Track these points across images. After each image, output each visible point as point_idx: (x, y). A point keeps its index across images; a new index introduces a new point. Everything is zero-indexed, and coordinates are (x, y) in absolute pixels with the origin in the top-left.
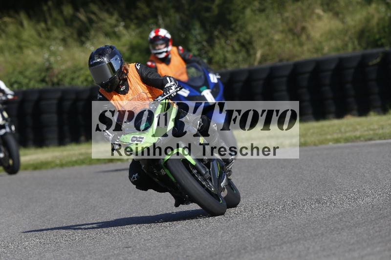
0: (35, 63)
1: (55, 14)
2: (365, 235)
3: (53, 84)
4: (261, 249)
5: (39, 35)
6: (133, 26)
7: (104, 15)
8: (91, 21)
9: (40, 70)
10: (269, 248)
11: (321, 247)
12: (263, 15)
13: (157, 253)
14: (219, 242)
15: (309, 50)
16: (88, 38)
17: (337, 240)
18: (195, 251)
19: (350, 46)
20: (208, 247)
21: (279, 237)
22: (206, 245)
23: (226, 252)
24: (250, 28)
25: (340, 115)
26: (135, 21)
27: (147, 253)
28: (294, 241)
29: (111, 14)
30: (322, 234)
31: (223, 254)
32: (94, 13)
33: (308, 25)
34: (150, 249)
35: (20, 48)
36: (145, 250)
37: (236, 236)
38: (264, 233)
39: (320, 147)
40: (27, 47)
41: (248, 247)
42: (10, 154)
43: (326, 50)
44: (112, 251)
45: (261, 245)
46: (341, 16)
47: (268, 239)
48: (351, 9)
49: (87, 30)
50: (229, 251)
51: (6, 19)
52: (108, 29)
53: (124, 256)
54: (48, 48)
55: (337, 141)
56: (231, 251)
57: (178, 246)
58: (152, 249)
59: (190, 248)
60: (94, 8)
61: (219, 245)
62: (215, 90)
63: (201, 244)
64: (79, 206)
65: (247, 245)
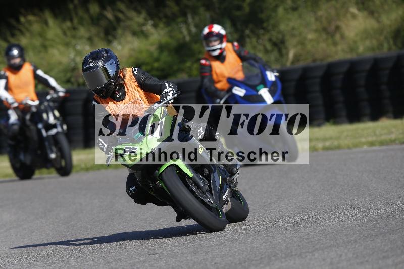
0: (60, 63)
1: (81, 12)
2: (400, 242)
3: (79, 85)
4: (292, 255)
5: (65, 34)
6: (161, 25)
7: (132, 14)
8: (118, 20)
9: (65, 71)
10: (301, 255)
11: (354, 254)
12: (296, 14)
13: (185, 260)
14: (249, 249)
15: (343, 51)
16: (115, 37)
17: (371, 247)
18: (224, 258)
19: (386, 46)
20: (237, 255)
21: (310, 243)
22: (235, 252)
23: (255, 259)
24: (282, 27)
25: (375, 117)
26: (164, 20)
27: (174, 260)
28: (326, 248)
29: (139, 12)
30: (355, 241)
31: (252, 261)
32: (121, 12)
33: (342, 24)
34: (177, 256)
35: (45, 47)
36: (172, 258)
37: (265, 243)
38: (295, 239)
39: (355, 150)
40: (52, 47)
41: (278, 254)
42: (62, 155)
43: (361, 49)
44: (138, 258)
45: (292, 252)
46: (376, 15)
47: (300, 246)
48: (386, 7)
49: (115, 29)
50: (259, 258)
51: (31, 18)
52: (136, 28)
53: (150, 263)
54: (74, 47)
55: (372, 144)
56: (261, 258)
57: (207, 253)
58: (179, 256)
59: (218, 255)
60: (122, 6)
61: (249, 252)
62: (272, 88)
63: (229, 250)
64: (104, 211)
65: (277, 252)
